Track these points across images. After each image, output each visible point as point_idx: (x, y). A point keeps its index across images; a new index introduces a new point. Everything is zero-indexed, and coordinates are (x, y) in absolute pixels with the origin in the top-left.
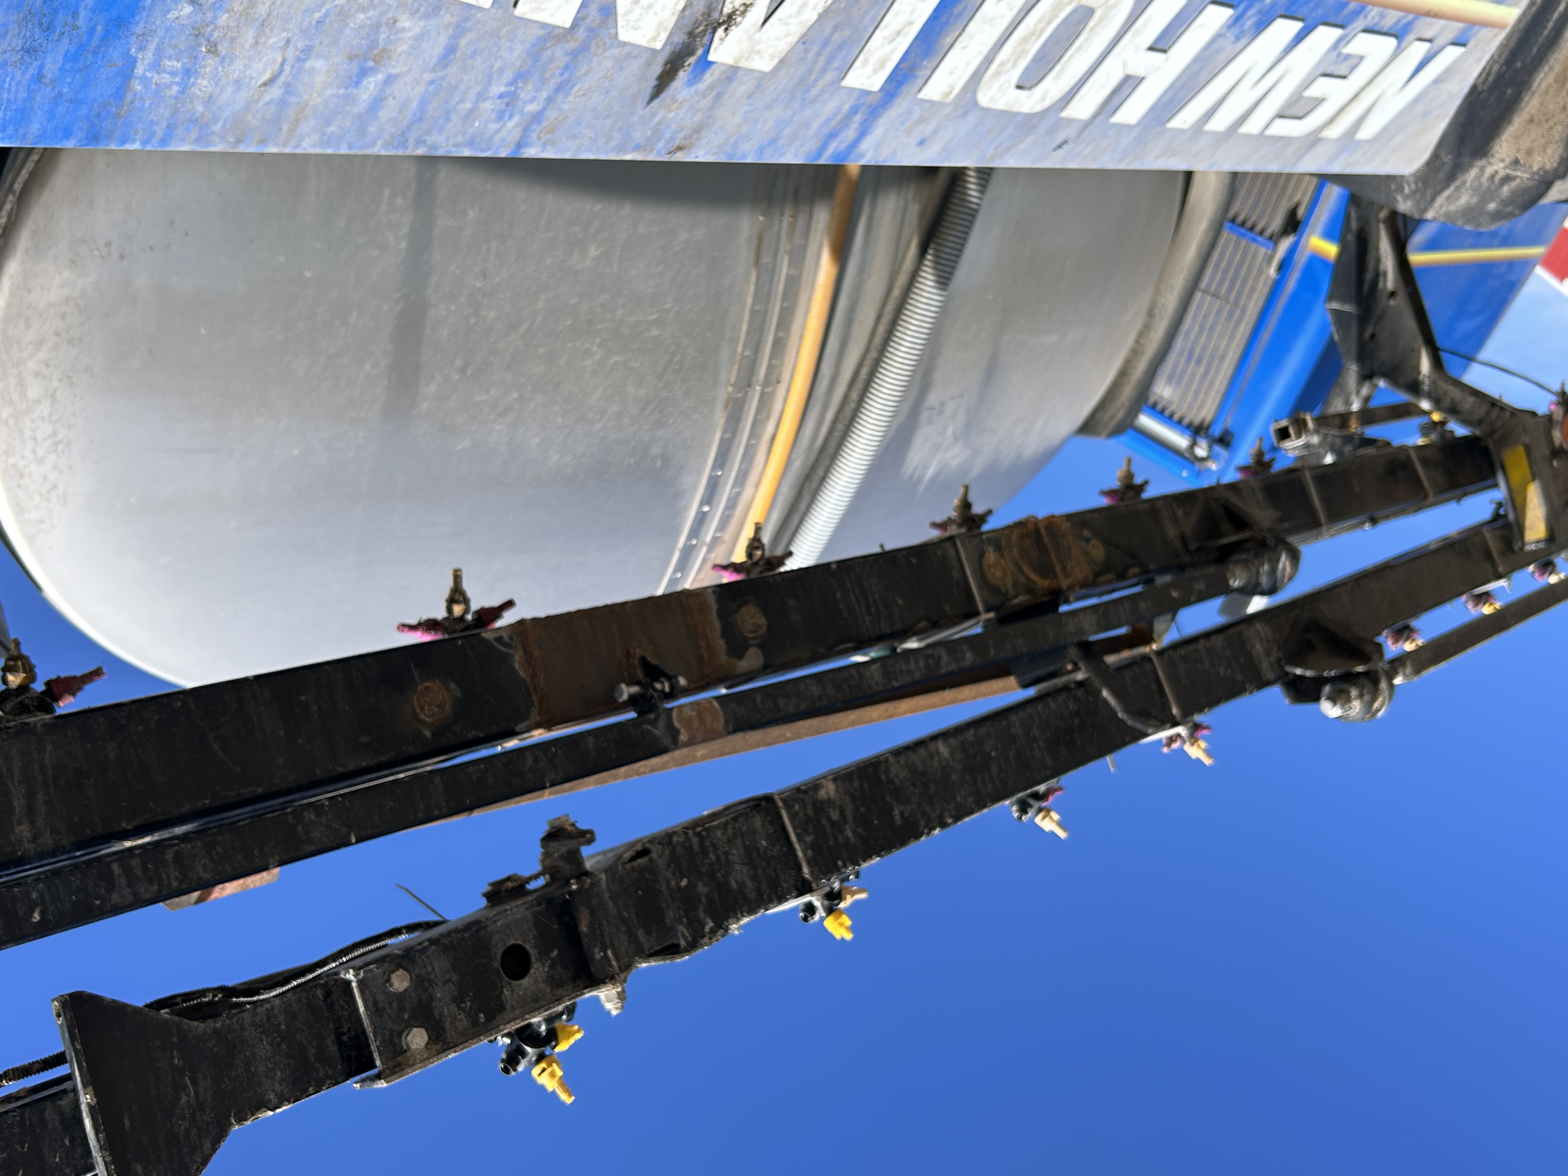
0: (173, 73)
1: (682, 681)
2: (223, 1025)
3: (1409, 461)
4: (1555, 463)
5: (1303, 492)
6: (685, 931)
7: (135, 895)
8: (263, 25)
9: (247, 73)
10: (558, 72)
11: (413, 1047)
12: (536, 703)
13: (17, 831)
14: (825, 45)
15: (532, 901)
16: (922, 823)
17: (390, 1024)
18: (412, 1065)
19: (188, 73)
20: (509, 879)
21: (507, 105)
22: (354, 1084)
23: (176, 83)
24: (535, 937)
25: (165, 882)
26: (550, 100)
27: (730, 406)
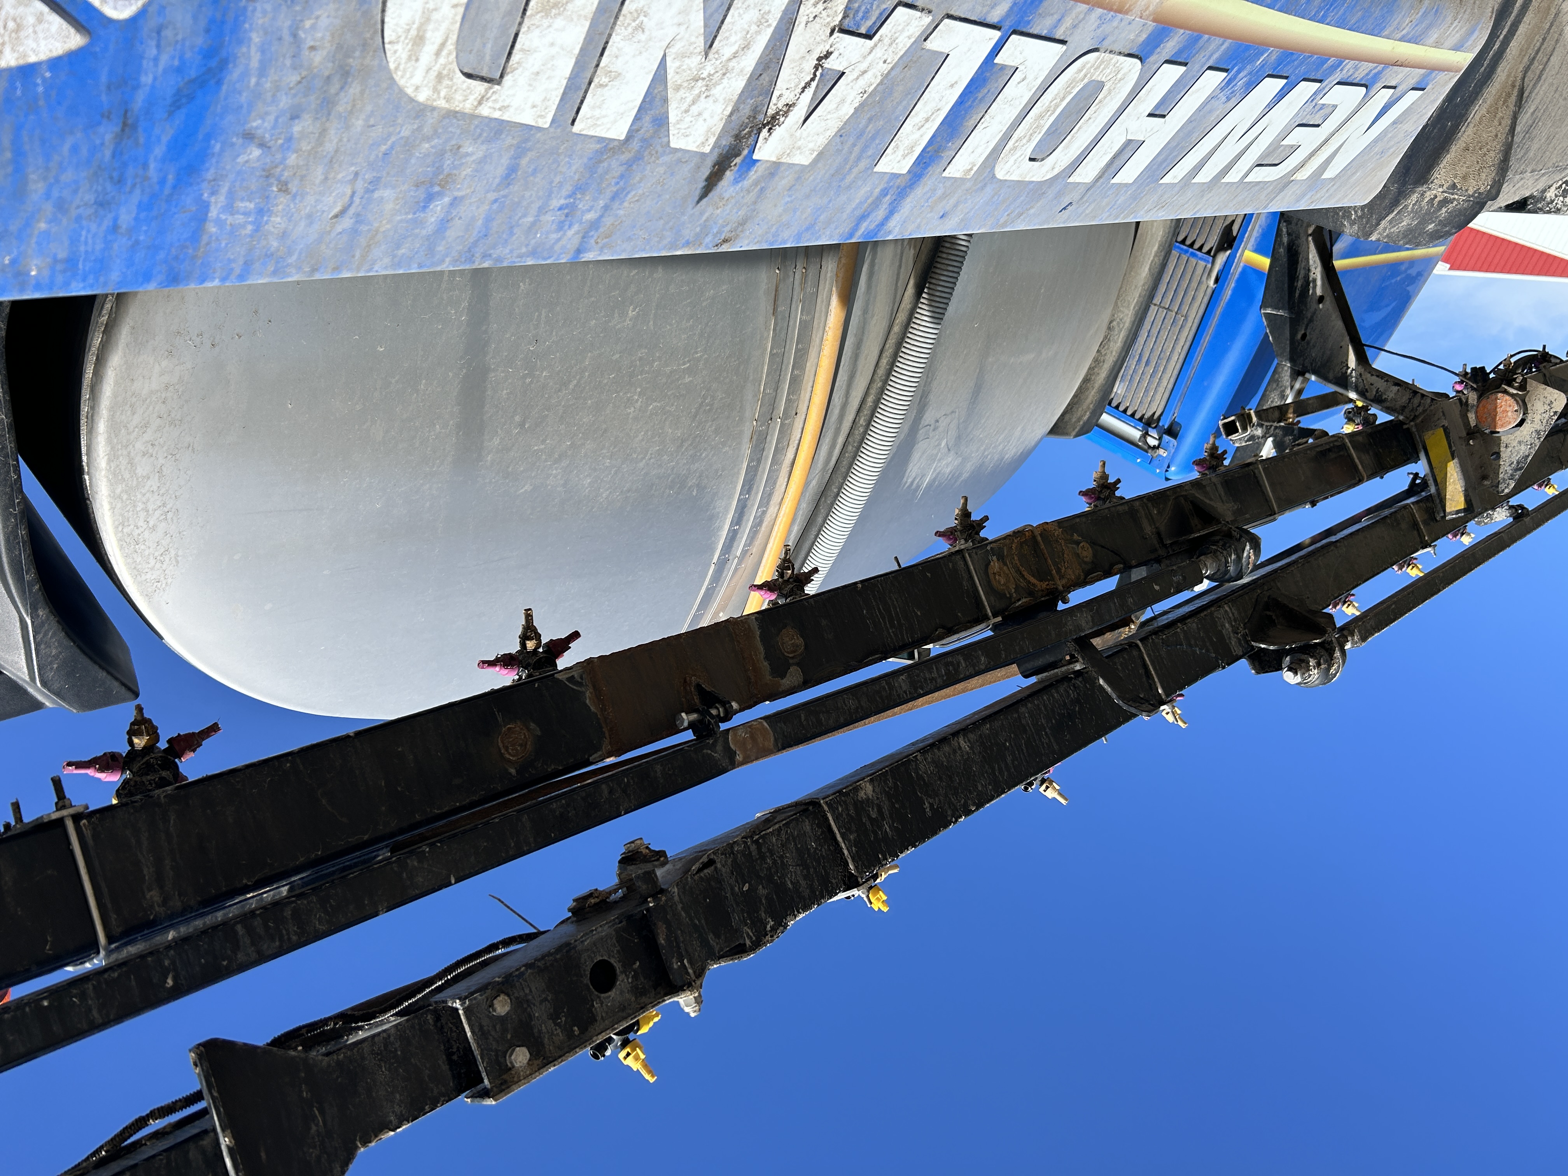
0: (246, 214)
1: (735, 705)
2: (344, 1056)
3: (1343, 447)
4: (1471, 442)
5: (1258, 484)
6: (749, 931)
7: (259, 952)
8: (331, 161)
9: (318, 208)
10: (613, 181)
11: (517, 1065)
12: (607, 735)
13: (148, 897)
14: (861, 135)
15: (614, 920)
16: (949, 812)
17: (494, 1045)
18: (517, 1082)
19: (260, 212)
20: (590, 895)
21: (567, 216)
22: (465, 1100)
23: (250, 223)
24: (618, 951)
25: (286, 937)
26: (606, 208)
27: (755, 437)
